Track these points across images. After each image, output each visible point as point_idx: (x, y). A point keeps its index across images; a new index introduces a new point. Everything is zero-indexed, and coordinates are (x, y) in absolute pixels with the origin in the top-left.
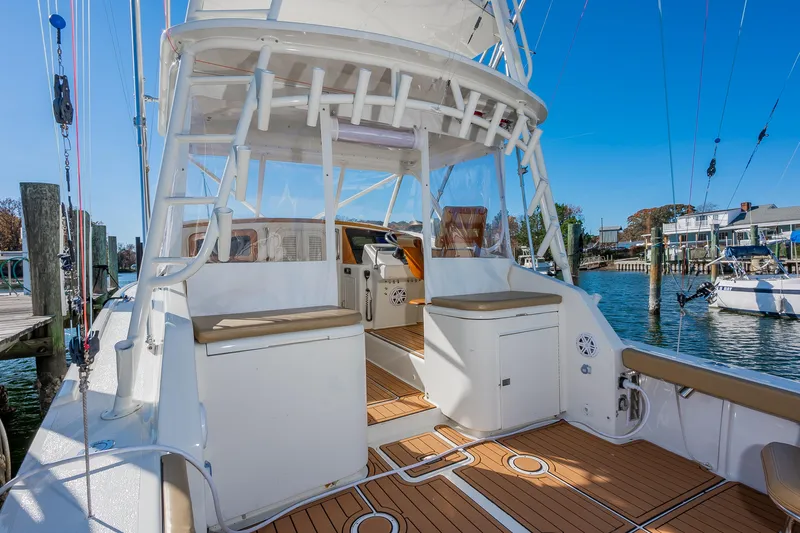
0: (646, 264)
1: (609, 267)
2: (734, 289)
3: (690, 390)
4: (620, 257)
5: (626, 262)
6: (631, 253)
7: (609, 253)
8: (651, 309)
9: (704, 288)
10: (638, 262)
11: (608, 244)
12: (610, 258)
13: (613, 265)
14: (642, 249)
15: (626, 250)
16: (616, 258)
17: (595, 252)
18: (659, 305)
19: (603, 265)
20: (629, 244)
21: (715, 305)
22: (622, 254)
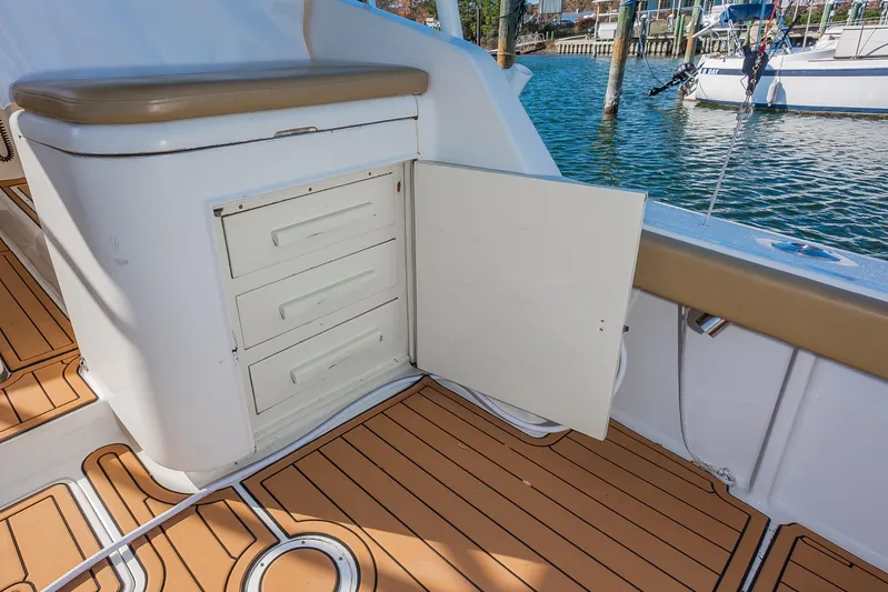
0: (595, 43)
1: (548, 50)
2: (722, 72)
3: (717, 322)
4: (564, 35)
5: (570, 42)
6: (576, 29)
7: (549, 28)
8: (607, 106)
9: (683, 73)
10: (585, 42)
11: (549, 16)
12: (550, 36)
13: (553, 46)
14: (591, 22)
15: (571, 25)
16: (558, 36)
17: (532, 27)
18: (617, 100)
19: (541, 46)
20: (574, 16)
21: (692, 96)
22: (565, 30)
